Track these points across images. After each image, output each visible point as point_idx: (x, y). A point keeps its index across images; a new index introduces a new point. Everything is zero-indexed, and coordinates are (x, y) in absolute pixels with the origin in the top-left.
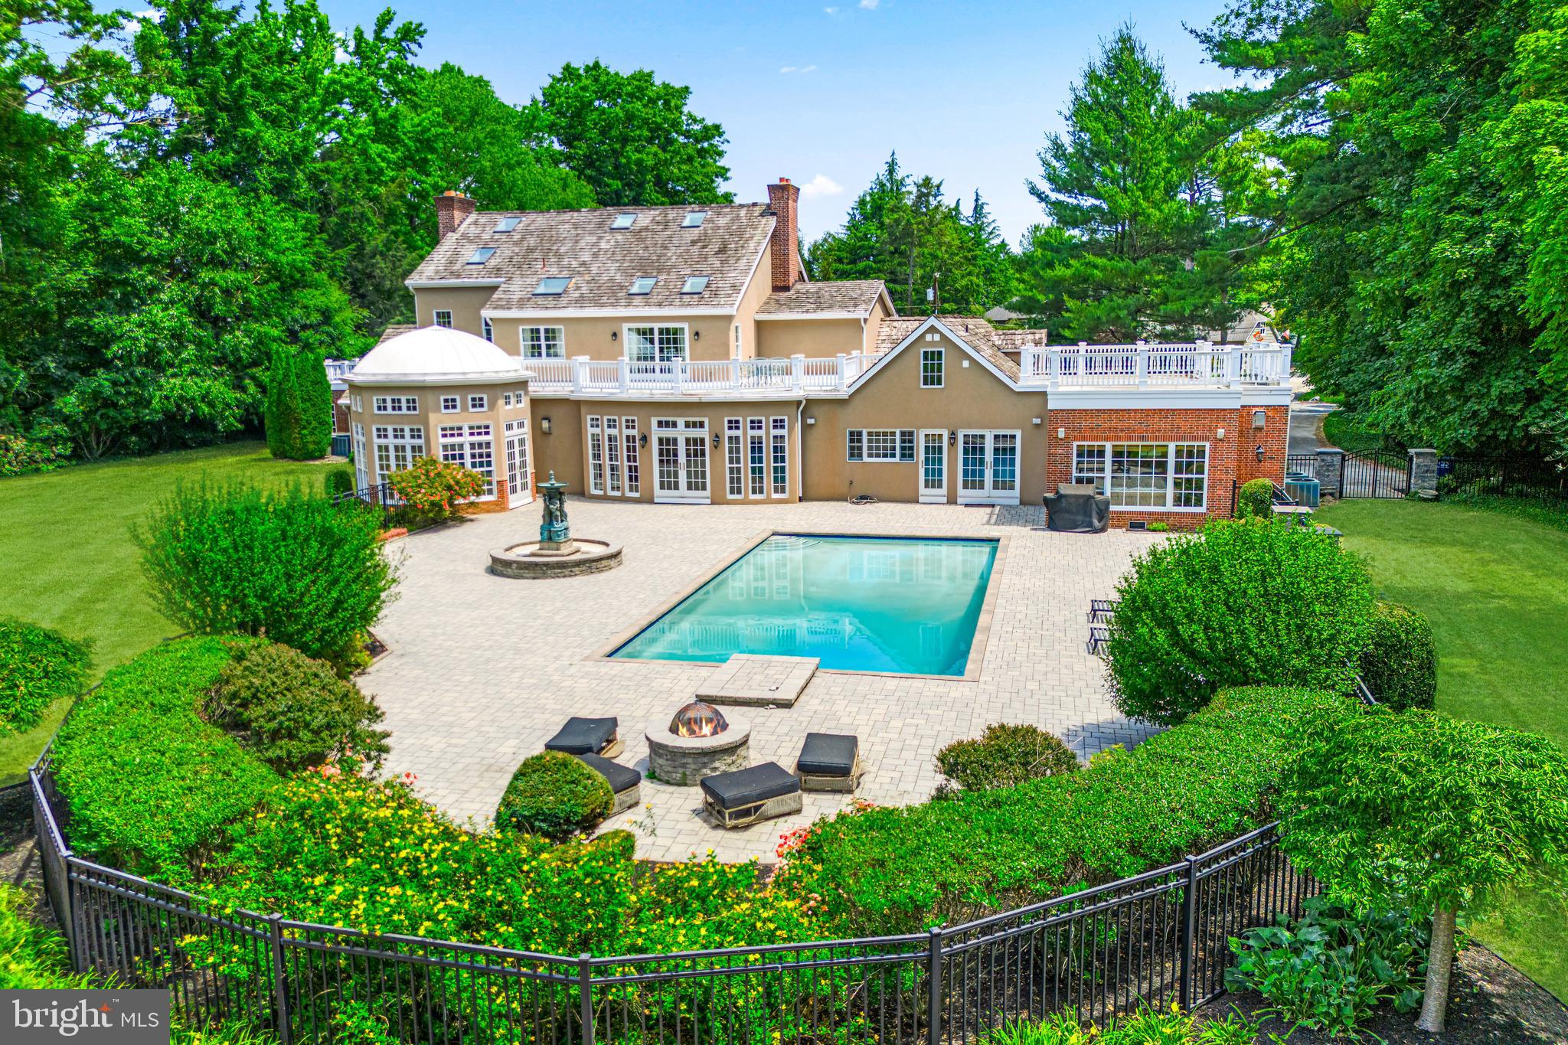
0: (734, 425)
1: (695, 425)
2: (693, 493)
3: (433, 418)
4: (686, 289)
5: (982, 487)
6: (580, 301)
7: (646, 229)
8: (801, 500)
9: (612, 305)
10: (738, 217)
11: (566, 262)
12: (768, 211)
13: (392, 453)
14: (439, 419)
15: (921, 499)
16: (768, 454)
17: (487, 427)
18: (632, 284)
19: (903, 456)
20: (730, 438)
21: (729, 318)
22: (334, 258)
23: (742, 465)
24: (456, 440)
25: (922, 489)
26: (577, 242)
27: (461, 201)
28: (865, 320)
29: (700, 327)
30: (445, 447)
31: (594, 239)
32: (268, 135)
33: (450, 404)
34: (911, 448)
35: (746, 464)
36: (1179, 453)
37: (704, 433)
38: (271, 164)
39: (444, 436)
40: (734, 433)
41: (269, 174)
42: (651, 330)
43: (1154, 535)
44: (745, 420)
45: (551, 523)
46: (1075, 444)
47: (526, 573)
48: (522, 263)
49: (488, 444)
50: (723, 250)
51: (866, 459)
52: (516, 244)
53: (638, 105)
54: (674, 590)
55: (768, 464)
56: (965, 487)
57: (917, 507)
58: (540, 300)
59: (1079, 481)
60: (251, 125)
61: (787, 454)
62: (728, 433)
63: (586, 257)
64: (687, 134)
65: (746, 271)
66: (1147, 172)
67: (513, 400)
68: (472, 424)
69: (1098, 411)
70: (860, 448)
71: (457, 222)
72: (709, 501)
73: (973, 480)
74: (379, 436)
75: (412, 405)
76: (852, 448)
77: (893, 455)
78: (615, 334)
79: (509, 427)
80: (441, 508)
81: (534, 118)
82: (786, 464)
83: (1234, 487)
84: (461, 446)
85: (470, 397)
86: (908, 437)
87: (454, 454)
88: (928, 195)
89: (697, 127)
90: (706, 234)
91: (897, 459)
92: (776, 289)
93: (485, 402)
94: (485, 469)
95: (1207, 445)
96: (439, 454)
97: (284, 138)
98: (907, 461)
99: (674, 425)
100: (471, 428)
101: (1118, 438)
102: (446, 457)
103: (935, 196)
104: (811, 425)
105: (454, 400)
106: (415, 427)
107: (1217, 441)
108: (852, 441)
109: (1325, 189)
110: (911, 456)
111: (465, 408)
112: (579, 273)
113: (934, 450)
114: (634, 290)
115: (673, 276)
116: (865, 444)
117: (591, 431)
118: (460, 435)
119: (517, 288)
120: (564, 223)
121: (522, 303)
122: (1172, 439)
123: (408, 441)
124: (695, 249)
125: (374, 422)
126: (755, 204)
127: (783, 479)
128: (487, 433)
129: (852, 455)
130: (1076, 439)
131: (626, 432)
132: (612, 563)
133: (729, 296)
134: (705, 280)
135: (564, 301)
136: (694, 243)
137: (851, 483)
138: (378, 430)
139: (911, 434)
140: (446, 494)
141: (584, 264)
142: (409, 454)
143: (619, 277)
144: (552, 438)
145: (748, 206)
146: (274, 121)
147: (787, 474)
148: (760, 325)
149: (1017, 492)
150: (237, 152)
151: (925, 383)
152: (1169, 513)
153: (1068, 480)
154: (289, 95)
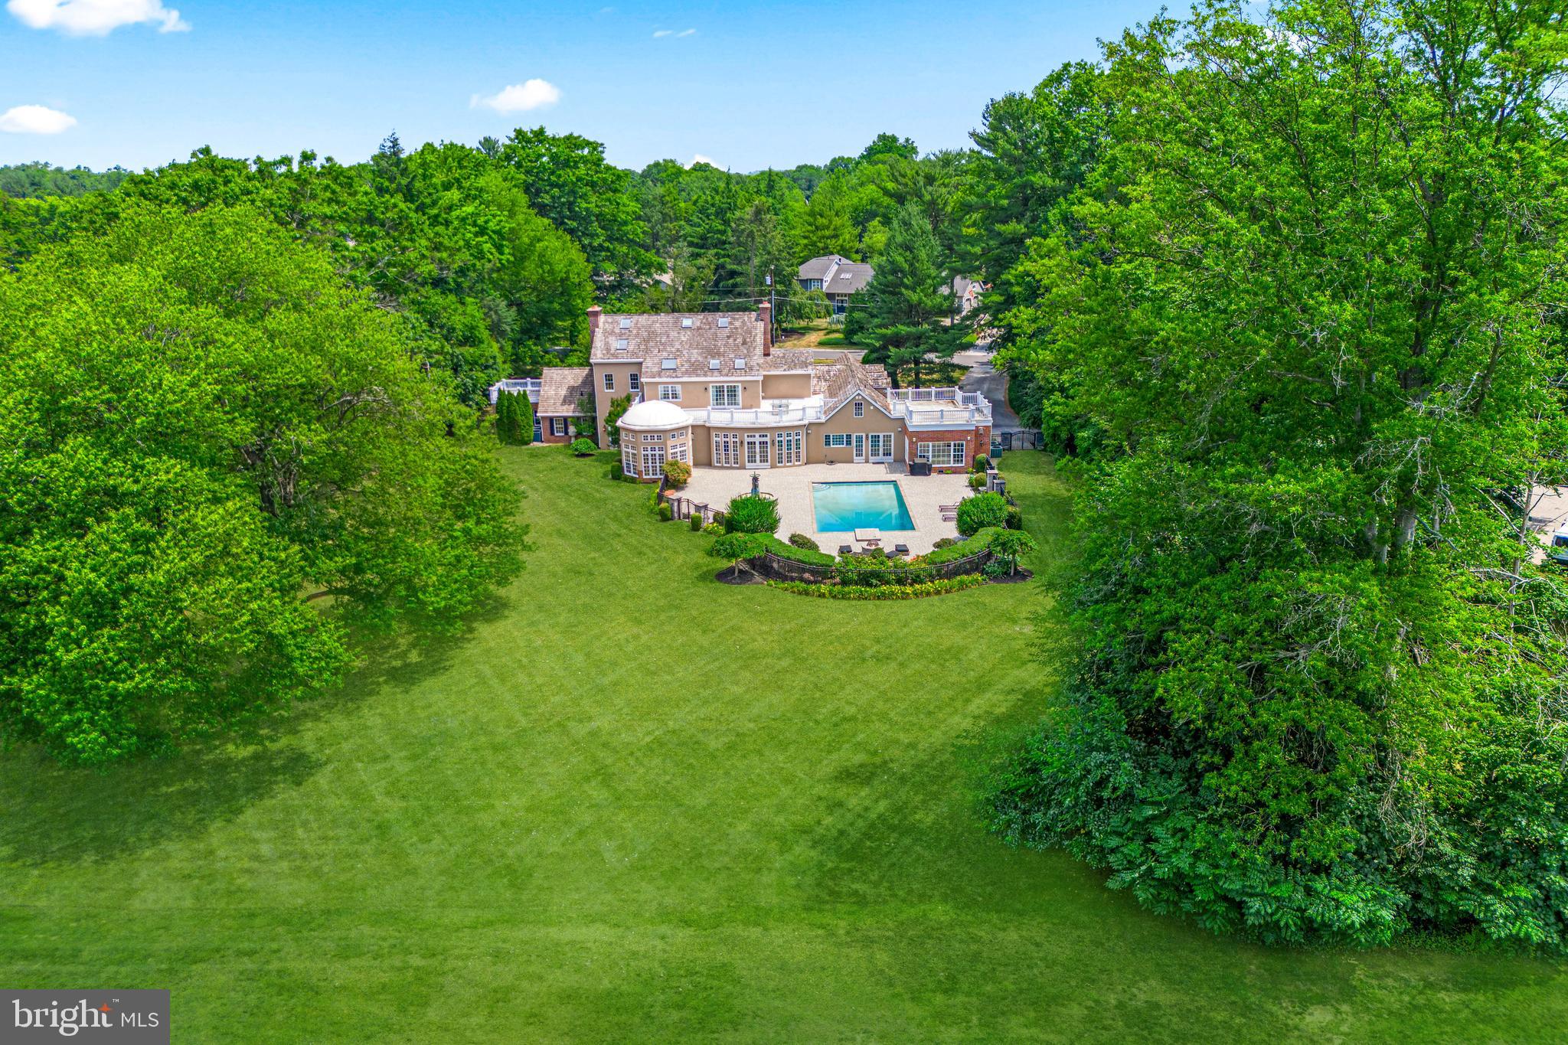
0: (780, 435)
1: (763, 436)
2: (762, 463)
3: (668, 442)
4: (736, 366)
5: (879, 455)
6: (687, 373)
7: (701, 328)
8: (806, 464)
9: (701, 375)
11: (668, 349)
12: (759, 318)
13: (651, 457)
14: (670, 442)
15: (855, 464)
16: (793, 447)
18: (709, 364)
19: (847, 444)
20: (778, 441)
23: (783, 451)
24: (675, 450)
25: (855, 457)
26: (668, 336)
29: (744, 386)
30: (672, 454)
31: (678, 335)
34: (850, 441)
35: (785, 451)
37: (767, 439)
39: (671, 449)
40: (780, 438)
42: (723, 387)
43: (944, 476)
44: (784, 434)
46: (919, 443)
48: (646, 349)
49: (685, 451)
50: (745, 343)
51: (832, 446)
52: (636, 336)
55: (793, 450)
56: (872, 455)
57: (853, 466)
58: (667, 372)
59: (921, 457)
61: (801, 446)
62: (777, 439)
63: (679, 346)
69: (927, 431)
70: (829, 442)
72: (769, 467)
73: (875, 453)
75: (659, 438)
76: (826, 442)
77: (843, 444)
78: (706, 389)
82: (801, 450)
83: (974, 457)
86: (849, 437)
90: (733, 332)
92: (765, 355)
95: (964, 442)
96: (670, 457)
98: (849, 446)
99: (755, 436)
104: (810, 434)
105: (675, 435)
106: (660, 446)
107: (967, 441)
108: (826, 439)
110: (850, 444)
111: (679, 437)
112: (678, 355)
113: (859, 439)
114: (711, 367)
115: (726, 358)
116: (831, 440)
117: (715, 439)
118: (677, 448)
119: (651, 365)
120: (656, 323)
122: (951, 440)
123: (656, 452)
124: (731, 342)
127: (799, 456)
128: (685, 446)
129: (826, 444)
130: (919, 441)
131: (732, 440)
133: (758, 370)
134: (743, 361)
135: (679, 373)
136: (728, 336)
137: (826, 456)
138: (644, 448)
139: (850, 435)
141: (680, 350)
142: (657, 457)
143: (700, 359)
147: (801, 454)
149: (893, 458)
151: (856, 416)
152: (950, 467)
153: (916, 457)
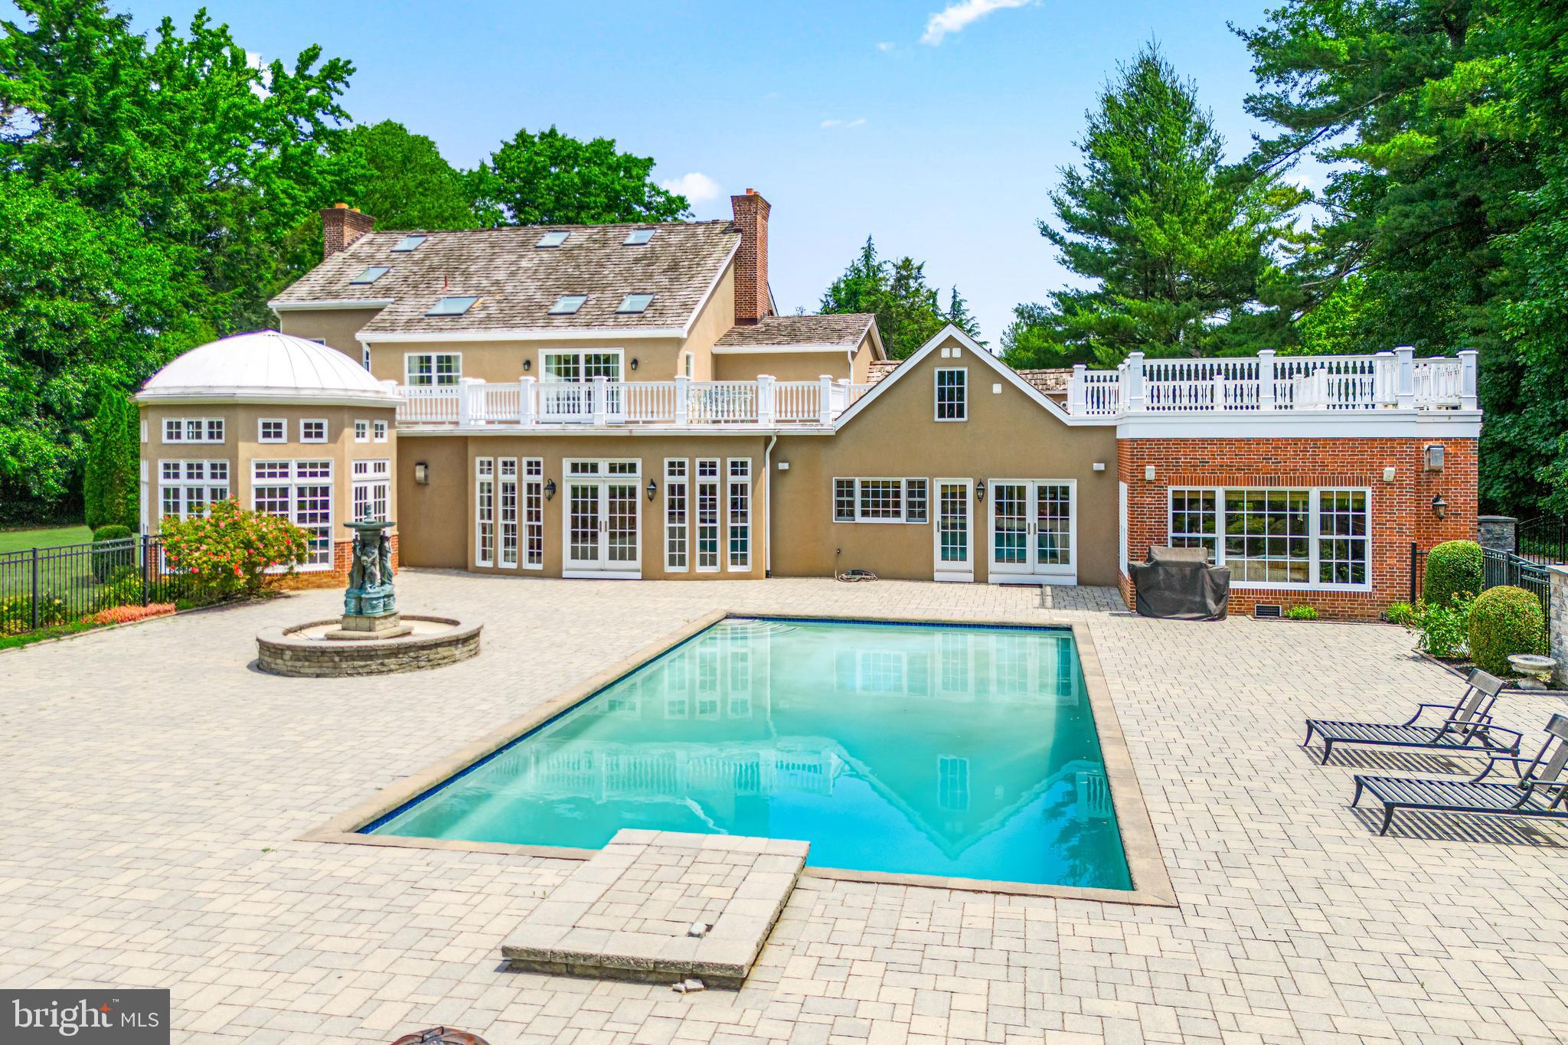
0: (677, 468)
1: (622, 469)
2: (618, 564)
3: (244, 449)
4: (624, 307)
5: (1022, 559)
6: (486, 322)
7: (580, 247)
8: (768, 575)
9: (526, 326)
10: (694, 235)
11: (474, 281)
12: (732, 228)
13: (183, 500)
14: (252, 452)
15: (937, 576)
16: (723, 500)
17: (326, 465)
18: (554, 303)
19: (911, 514)
20: (672, 488)
21: (678, 342)
22: (216, 302)
23: (686, 525)
24: (278, 482)
25: (938, 562)
26: (491, 260)
27: (354, 215)
28: (854, 354)
29: (639, 353)
30: (260, 492)
31: (513, 257)
32: (142, 155)
33: (272, 431)
34: (922, 504)
35: (692, 523)
36: (1325, 503)
37: (636, 480)
38: (144, 187)
39: (260, 475)
40: (677, 480)
41: (140, 199)
42: (576, 358)
43: (1294, 625)
44: (693, 462)
45: (362, 588)
46: (1171, 489)
47: (305, 666)
48: (422, 281)
49: (325, 491)
50: (674, 267)
51: (859, 519)
52: (415, 263)
53: (596, 170)
54: (549, 696)
55: (724, 520)
56: (999, 558)
57: (933, 585)
58: (433, 321)
59: (1178, 543)
60: (123, 142)
61: (749, 510)
62: (668, 480)
63: (501, 275)
64: (648, 207)
65: (701, 290)
66: (1185, 204)
67: (369, 432)
68: (303, 460)
69: (1203, 440)
70: (851, 504)
71: (346, 240)
72: (639, 575)
73: (1009, 545)
74: (167, 476)
75: (216, 431)
76: (840, 504)
77: (897, 514)
78: (528, 363)
79: (361, 468)
80: (230, 575)
81: (481, 181)
82: (749, 524)
83: (1414, 554)
84: (284, 492)
85: (302, 422)
86: (918, 489)
87: (271, 500)
88: (908, 277)
89: (661, 199)
90: (653, 251)
91: (902, 519)
92: (739, 321)
93: (325, 431)
94: (319, 525)
95: (1369, 491)
96: (248, 502)
97: (164, 160)
98: (917, 522)
99: (594, 468)
100: (300, 466)
101: (1234, 481)
102: (260, 506)
103: (916, 278)
104: (784, 471)
105: (278, 426)
106: (218, 462)
107: (1382, 486)
108: (840, 494)
109: (1423, 207)
110: (922, 515)
111: (293, 438)
112: (489, 292)
113: (953, 499)
114: (558, 308)
115: (608, 294)
116: (858, 499)
117: (480, 478)
118: (285, 475)
119: (408, 308)
120: (478, 244)
121: (409, 325)
122: (1315, 483)
123: (207, 482)
124: (638, 269)
125: (160, 456)
126: (715, 222)
127: (744, 546)
128: (325, 474)
129: (840, 513)
130: (1171, 482)
131: (528, 479)
132: (458, 651)
133: (679, 315)
134: (648, 299)
135: (464, 321)
136: (637, 261)
137: (839, 552)
138: (167, 466)
139: (922, 484)
140: (241, 554)
141: (497, 282)
142: (207, 499)
143: (538, 296)
144: (428, 490)
145: (707, 224)
146: (153, 141)
147: (750, 539)
148: (717, 359)
149: (1072, 567)
150: (102, 172)
151: (941, 415)
152: (1316, 593)
153: (1162, 542)
154: (176, 116)
